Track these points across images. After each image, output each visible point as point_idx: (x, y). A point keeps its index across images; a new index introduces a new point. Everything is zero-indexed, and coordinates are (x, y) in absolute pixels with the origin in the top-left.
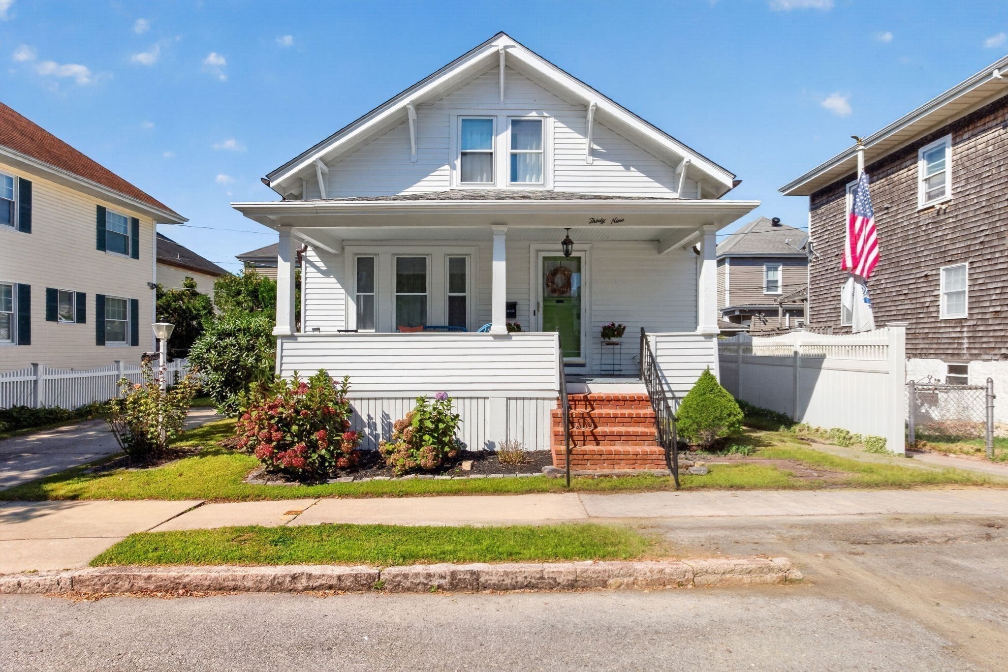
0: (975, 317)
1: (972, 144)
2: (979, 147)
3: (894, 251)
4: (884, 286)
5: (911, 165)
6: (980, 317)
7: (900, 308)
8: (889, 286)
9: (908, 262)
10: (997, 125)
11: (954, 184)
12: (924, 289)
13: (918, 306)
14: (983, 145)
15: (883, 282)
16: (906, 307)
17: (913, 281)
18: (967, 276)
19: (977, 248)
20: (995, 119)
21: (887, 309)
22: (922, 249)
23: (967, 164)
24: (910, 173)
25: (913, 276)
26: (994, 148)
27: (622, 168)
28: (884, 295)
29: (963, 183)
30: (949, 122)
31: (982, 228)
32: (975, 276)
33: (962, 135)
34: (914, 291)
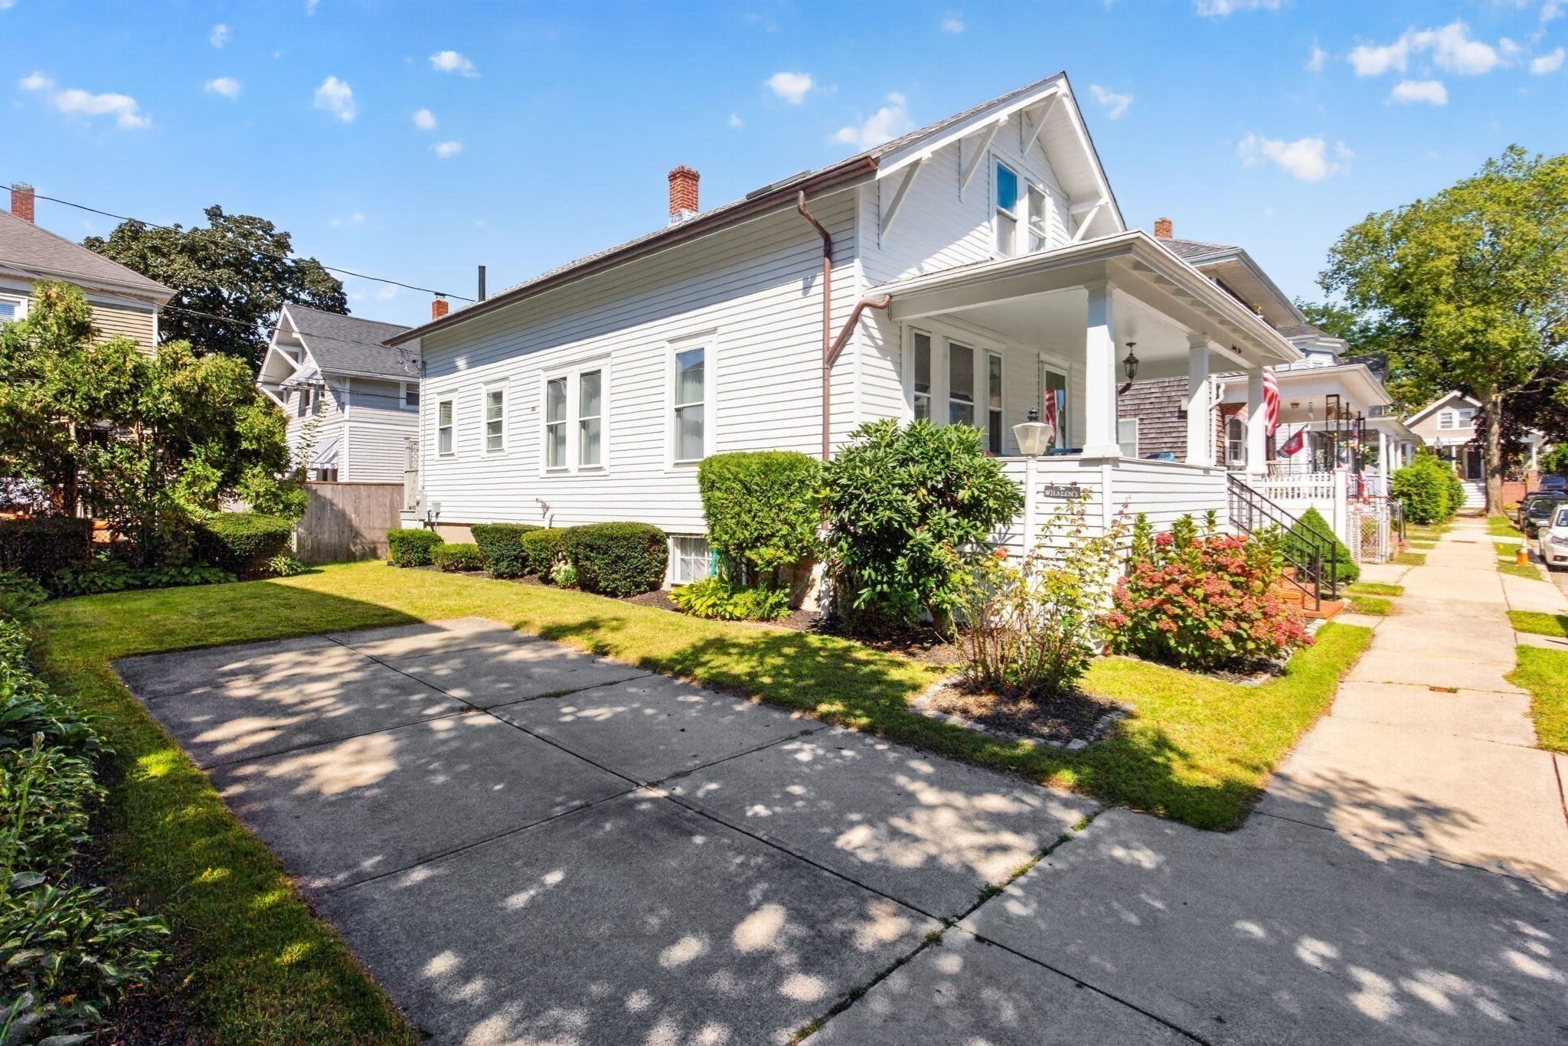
32: (1145, 431)
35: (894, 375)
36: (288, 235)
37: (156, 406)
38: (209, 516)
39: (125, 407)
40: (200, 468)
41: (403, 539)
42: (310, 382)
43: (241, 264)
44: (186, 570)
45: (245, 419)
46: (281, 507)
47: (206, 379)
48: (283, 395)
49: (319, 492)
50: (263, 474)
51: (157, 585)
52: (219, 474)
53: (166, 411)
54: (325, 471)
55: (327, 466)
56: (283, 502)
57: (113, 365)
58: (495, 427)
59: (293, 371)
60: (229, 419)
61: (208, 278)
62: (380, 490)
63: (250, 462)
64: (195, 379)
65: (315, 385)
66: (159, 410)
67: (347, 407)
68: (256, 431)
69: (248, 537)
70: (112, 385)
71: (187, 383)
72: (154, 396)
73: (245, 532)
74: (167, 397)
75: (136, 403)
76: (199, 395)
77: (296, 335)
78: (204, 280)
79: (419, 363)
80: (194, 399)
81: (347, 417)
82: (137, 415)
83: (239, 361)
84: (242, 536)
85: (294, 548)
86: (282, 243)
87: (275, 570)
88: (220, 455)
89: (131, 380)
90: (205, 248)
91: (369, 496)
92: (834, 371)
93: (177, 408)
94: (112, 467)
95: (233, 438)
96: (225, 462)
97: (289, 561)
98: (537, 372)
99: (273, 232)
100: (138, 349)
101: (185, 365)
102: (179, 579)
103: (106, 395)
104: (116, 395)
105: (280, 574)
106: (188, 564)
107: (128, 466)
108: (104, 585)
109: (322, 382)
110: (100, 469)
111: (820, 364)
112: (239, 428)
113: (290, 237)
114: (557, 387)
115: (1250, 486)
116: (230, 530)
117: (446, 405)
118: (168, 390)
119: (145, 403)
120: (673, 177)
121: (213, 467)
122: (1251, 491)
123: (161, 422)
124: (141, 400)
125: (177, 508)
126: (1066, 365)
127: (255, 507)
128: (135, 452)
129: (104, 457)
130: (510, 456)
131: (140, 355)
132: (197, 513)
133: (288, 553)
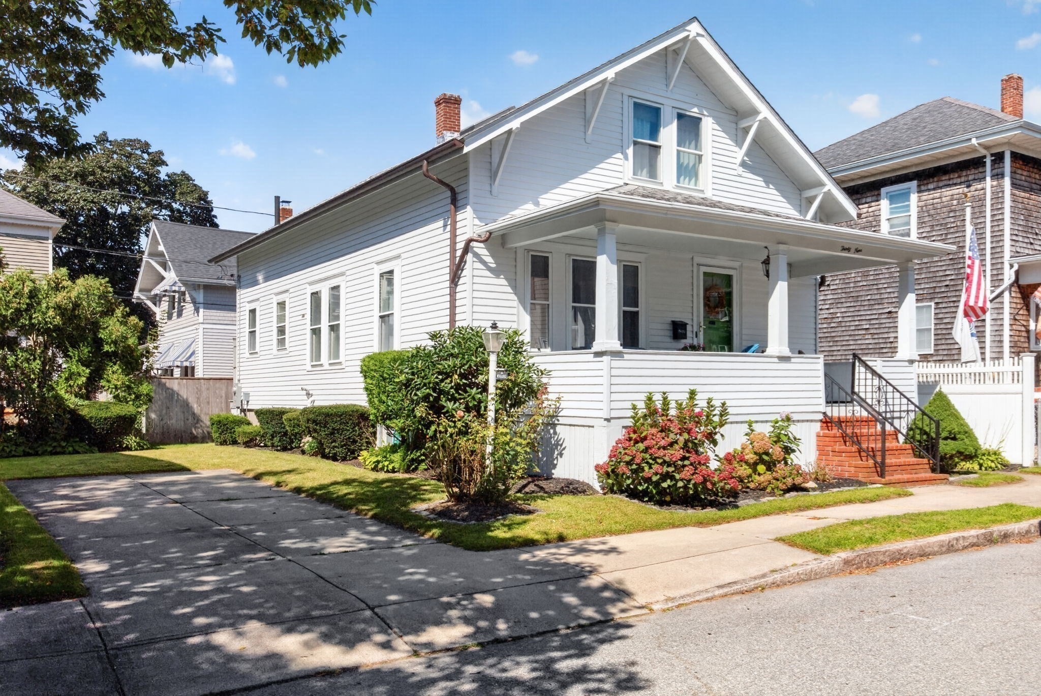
0: (941, 352)
1: (938, 195)
2: (944, 199)
3: (852, 285)
4: (840, 319)
5: (872, 202)
6: (945, 352)
7: (859, 342)
8: (846, 319)
9: (869, 297)
10: (961, 183)
11: (918, 228)
12: (887, 325)
13: (881, 341)
14: (948, 198)
15: (839, 315)
16: (867, 342)
17: (876, 317)
18: (933, 314)
19: (943, 290)
20: (959, 177)
21: (844, 343)
22: (886, 286)
23: (932, 212)
24: (870, 210)
25: (874, 312)
26: (959, 202)
27: (763, 184)
28: (840, 329)
29: (928, 229)
30: (914, 170)
31: (948, 273)
32: (941, 316)
33: (927, 184)
34: (876, 326)
35: (509, 290)
36: (161, 153)
37: (44, 319)
38: (79, 403)
39: (24, 321)
40: (74, 367)
41: (220, 422)
42: (174, 288)
43: (124, 182)
44: (64, 444)
45: (107, 327)
46: (133, 396)
47: (78, 297)
48: (156, 300)
49: (167, 385)
50: (120, 370)
51: (44, 453)
52: (88, 371)
53: (51, 323)
54: (186, 367)
55: (187, 364)
56: (135, 393)
57: (16, 291)
58: (281, 331)
59: (163, 278)
60: (96, 326)
61: (95, 200)
62: (218, 384)
63: (111, 360)
64: (70, 298)
65: (178, 292)
66: (46, 322)
67: (201, 310)
68: (114, 336)
69: (105, 419)
70: (15, 305)
71: (65, 301)
72: (43, 312)
73: (104, 415)
74: (51, 313)
75: (31, 318)
76: (74, 309)
77: (161, 248)
78: (92, 202)
79: (235, 277)
80: (70, 313)
81: (201, 320)
82: (32, 326)
83: (103, 281)
84: (101, 418)
85: (144, 431)
86: (158, 160)
87: (127, 445)
88: (89, 356)
89: (28, 301)
90: (93, 173)
91: (208, 389)
92: (459, 289)
93: (58, 320)
94: (16, 366)
95: (98, 343)
96: (92, 361)
97: (138, 440)
98: (304, 287)
99: (150, 151)
100: (33, 276)
101: (64, 288)
102: (59, 449)
103: (12, 313)
104: (18, 312)
105: (130, 449)
106: (66, 438)
107: (27, 365)
108: (10, 452)
109: (183, 289)
110: (8, 368)
111: (448, 284)
112: (102, 335)
113: (163, 154)
114: (316, 296)
115: (879, 371)
116: (94, 413)
117: (253, 312)
118: (52, 307)
119: (37, 317)
120: (438, 103)
121: (83, 365)
122: (880, 377)
123: (47, 332)
124: (34, 316)
125: (57, 397)
126: (736, 264)
127: (114, 397)
128: (31, 355)
129: (11, 359)
130: (291, 354)
131: (33, 281)
132: (72, 401)
133: (138, 433)
